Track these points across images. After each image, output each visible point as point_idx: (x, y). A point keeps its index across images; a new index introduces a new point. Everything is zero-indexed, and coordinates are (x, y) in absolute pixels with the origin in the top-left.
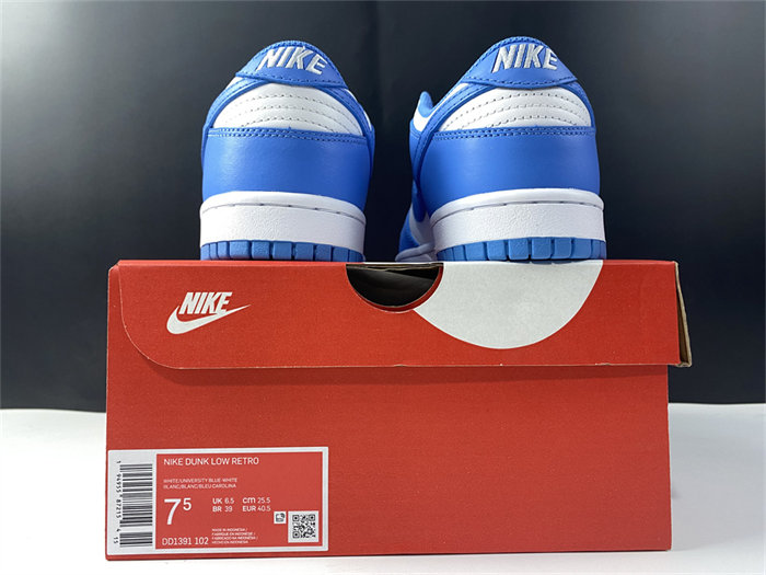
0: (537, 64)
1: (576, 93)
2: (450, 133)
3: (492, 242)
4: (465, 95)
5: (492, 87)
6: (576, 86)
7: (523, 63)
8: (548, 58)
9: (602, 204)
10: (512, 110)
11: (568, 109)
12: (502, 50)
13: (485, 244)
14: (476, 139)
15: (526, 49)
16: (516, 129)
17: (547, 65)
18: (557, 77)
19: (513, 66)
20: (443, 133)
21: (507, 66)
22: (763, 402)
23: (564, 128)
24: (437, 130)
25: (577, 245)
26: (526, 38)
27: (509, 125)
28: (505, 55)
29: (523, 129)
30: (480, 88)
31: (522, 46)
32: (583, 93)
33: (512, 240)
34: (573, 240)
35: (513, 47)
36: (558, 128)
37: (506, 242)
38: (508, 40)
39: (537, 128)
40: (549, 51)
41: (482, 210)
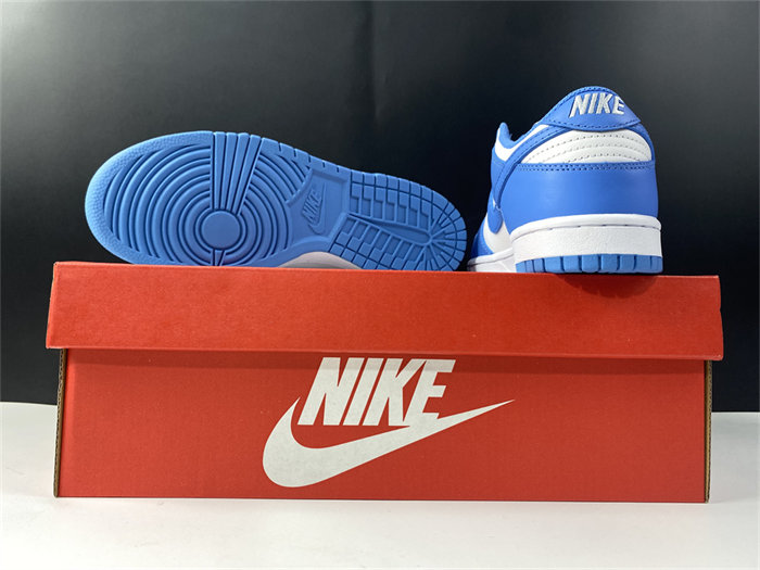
0: (607, 111)
1: (640, 134)
2: (532, 165)
3: (567, 257)
4: (546, 135)
5: (569, 129)
6: (639, 127)
7: (595, 109)
8: (617, 104)
9: (659, 226)
10: (586, 149)
11: (633, 148)
12: (578, 98)
13: (562, 258)
14: (555, 172)
15: (598, 97)
16: (589, 165)
17: (616, 111)
18: (624, 121)
19: (587, 112)
20: (525, 165)
21: (581, 112)
22: (758, 411)
23: (629, 163)
24: (519, 162)
25: (638, 261)
26: (597, 88)
27: (583, 161)
28: (580, 103)
29: (595, 165)
30: (559, 130)
31: (595, 95)
32: (645, 133)
33: (585, 256)
34: (635, 257)
35: (587, 96)
36: (624, 164)
37: (580, 258)
38: (582, 89)
39: (607, 164)
40: (618, 98)
41: (559, 230)
